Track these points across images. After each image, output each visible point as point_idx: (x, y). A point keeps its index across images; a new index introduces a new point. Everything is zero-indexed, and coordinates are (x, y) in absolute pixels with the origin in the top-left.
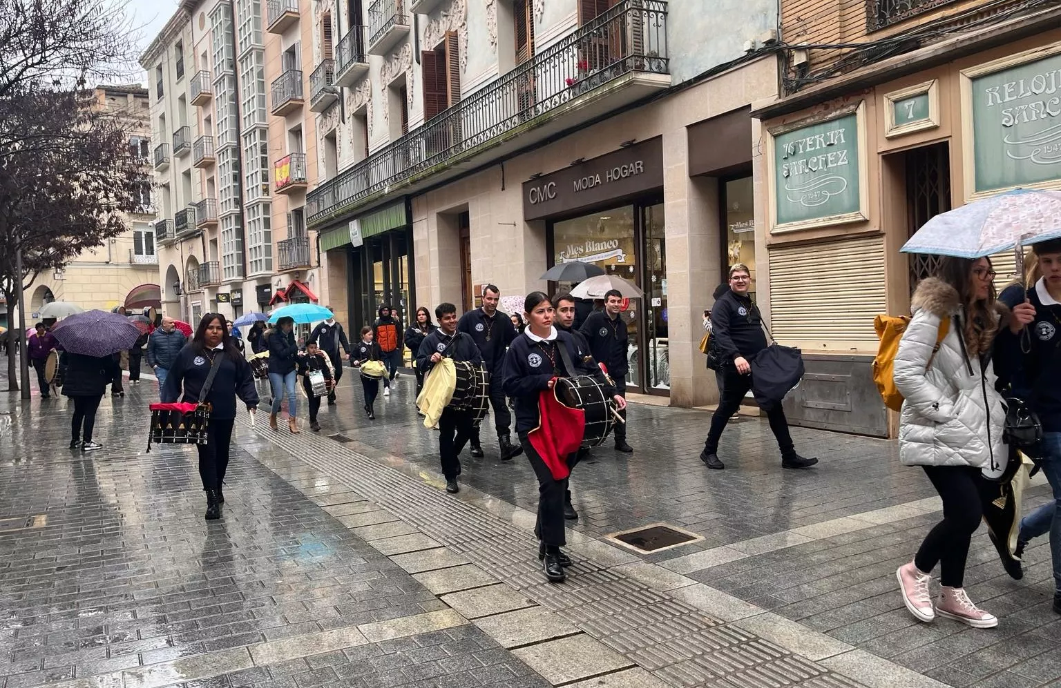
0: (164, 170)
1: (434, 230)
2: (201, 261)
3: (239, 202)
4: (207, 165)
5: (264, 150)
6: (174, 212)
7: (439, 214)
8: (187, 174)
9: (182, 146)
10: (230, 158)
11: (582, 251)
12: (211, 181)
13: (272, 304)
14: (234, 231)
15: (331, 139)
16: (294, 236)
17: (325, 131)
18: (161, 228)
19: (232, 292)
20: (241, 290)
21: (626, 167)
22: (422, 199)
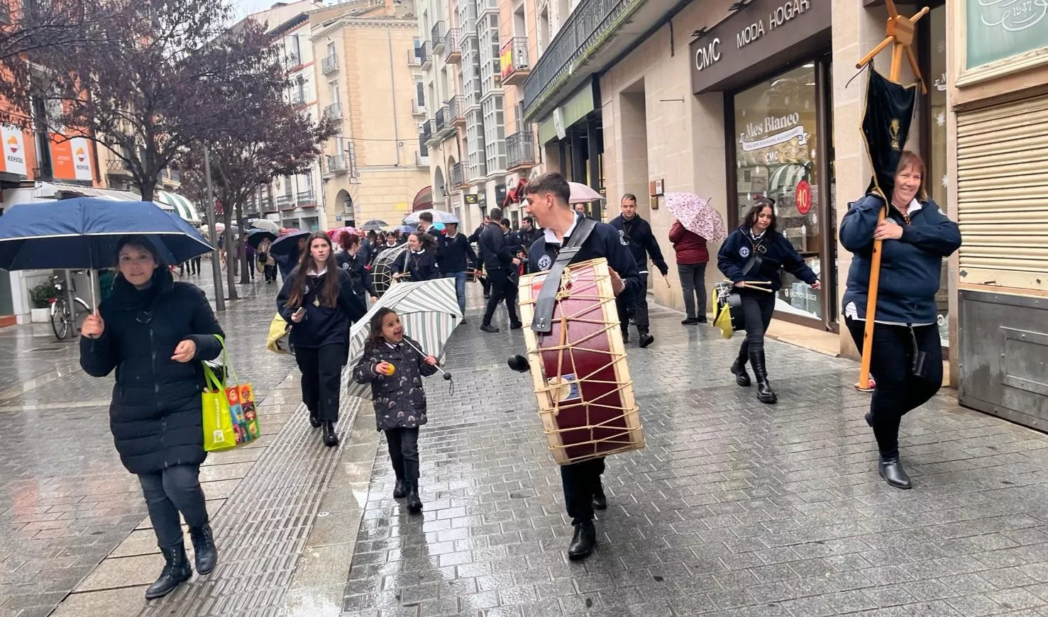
0: (428, 69)
1: (618, 114)
2: (457, 161)
3: (479, 96)
4: (456, 60)
5: (496, 38)
6: (437, 110)
7: (622, 93)
8: (444, 71)
9: (438, 42)
10: (469, 51)
11: (761, 130)
12: (461, 76)
13: (507, 205)
14: (476, 128)
15: (545, 15)
16: (522, 129)
17: (540, 9)
18: (427, 128)
19: (479, 192)
20: (485, 190)
21: (790, 3)
22: (607, 75)
